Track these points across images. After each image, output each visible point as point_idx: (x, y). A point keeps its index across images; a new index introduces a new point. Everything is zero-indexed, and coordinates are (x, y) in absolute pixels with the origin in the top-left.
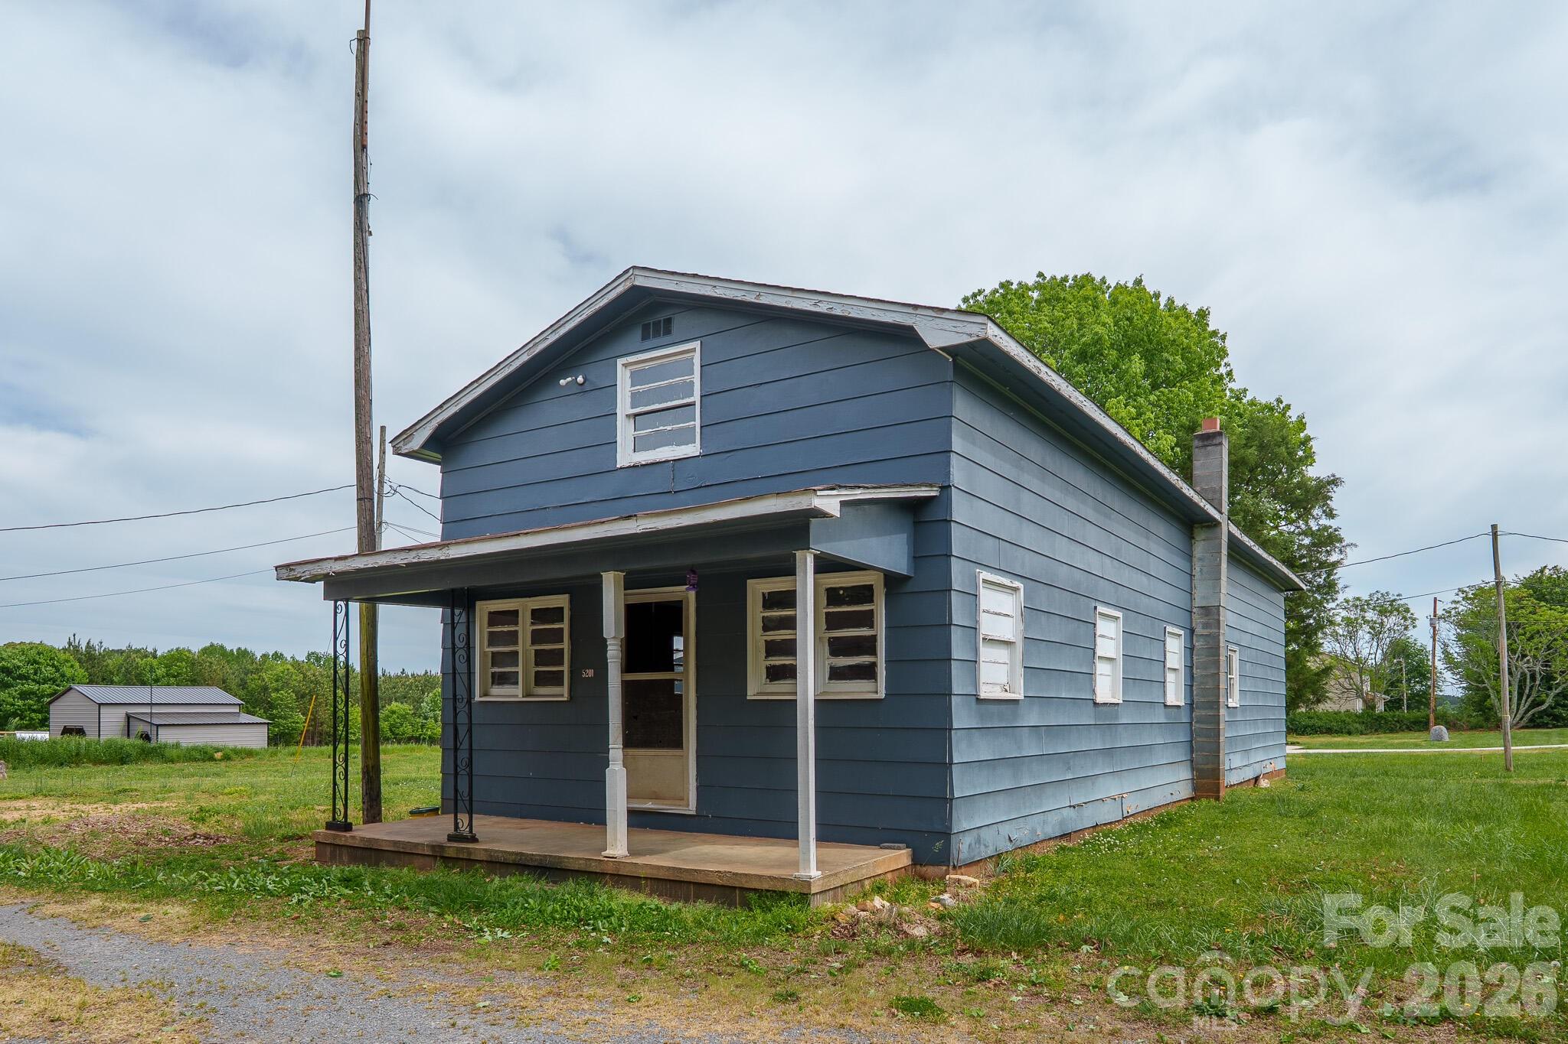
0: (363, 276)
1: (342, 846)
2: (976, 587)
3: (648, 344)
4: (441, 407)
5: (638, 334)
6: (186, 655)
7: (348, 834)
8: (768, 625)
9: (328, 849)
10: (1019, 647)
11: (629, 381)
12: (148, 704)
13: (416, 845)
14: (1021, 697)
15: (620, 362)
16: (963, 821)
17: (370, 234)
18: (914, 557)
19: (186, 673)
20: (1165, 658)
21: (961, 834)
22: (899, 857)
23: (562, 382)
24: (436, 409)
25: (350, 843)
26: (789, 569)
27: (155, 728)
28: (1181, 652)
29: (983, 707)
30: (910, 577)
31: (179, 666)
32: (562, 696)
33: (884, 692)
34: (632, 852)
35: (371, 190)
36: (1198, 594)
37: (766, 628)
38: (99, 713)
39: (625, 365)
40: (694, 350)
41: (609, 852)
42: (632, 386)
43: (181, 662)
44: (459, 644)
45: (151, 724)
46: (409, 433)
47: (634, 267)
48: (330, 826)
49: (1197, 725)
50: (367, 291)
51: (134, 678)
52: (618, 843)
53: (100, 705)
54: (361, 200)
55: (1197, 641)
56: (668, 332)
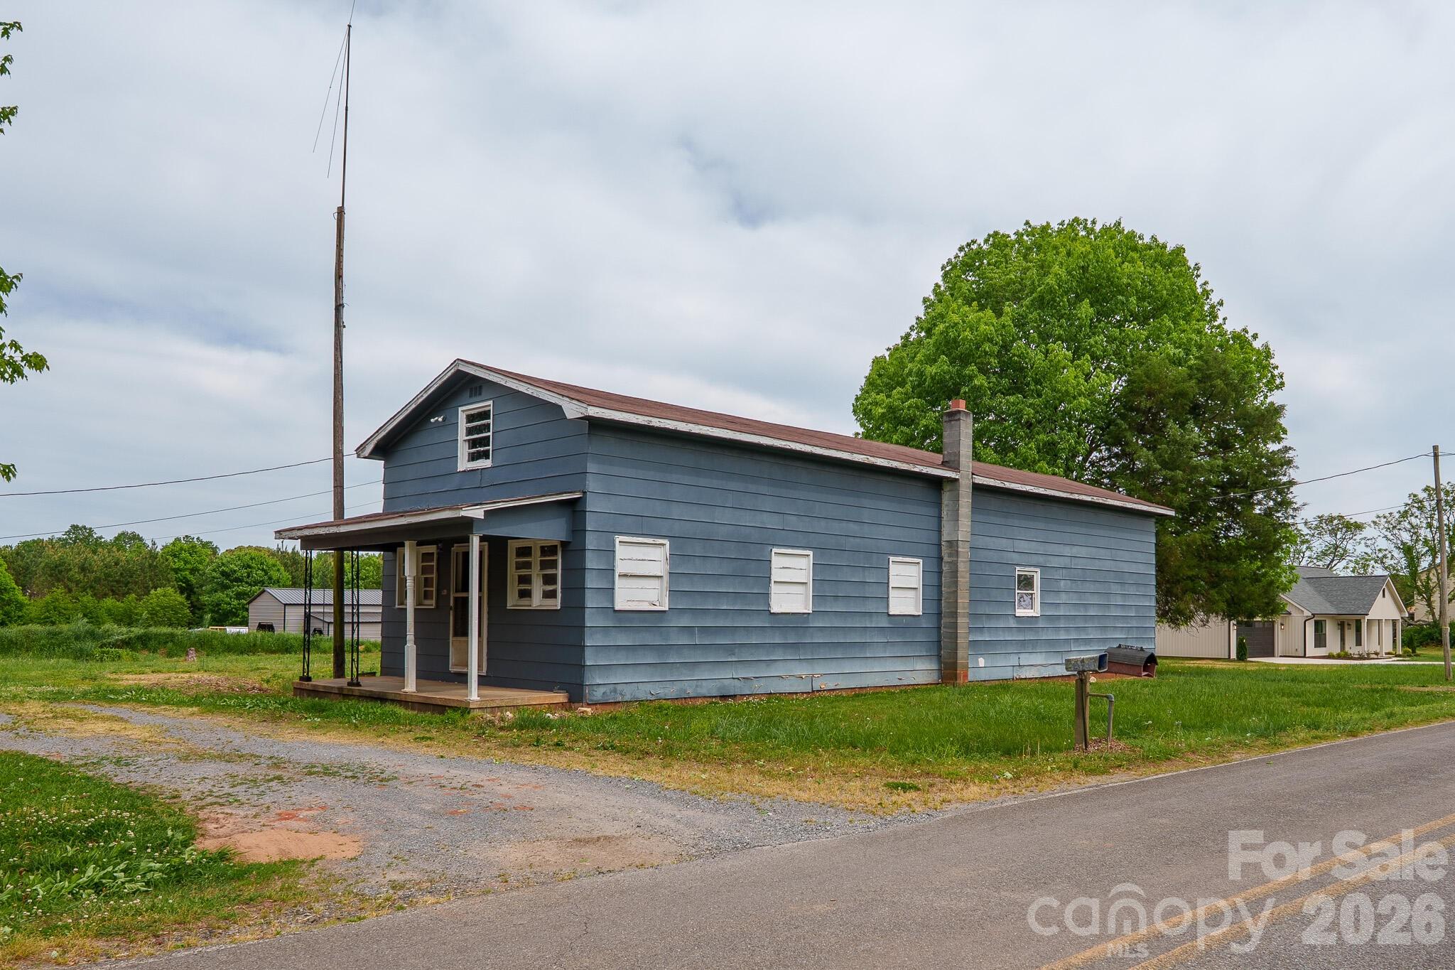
0: (339, 354)
1: (303, 689)
2: (614, 546)
3: (474, 399)
4: (377, 432)
5: (468, 394)
6: (373, 560)
7: (310, 683)
8: (519, 566)
9: (299, 691)
10: (666, 578)
11: (465, 420)
12: (320, 605)
13: (332, 688)
14: (667, 609)
15: (460, 409)
16: (592, 678)
17: (344, 327)
18: (573, 531)
19: (373, 576)
20: (888, 581)
21: (596, 686)
22: (561, 697)
23: (432, 420)
24: (375, 433)
25: (307, 687)
26: (466, 540)
27: (326, 625)
28: (919, 575)
29: (617, 614)
30: (569, 542)
31: (368, 570)
32: (432, 605)
33: (559, 605)
34: (418, 690)
35: (345, 301)
36: (945, 531)
37: (517, 568)
38: (285, 612)
39: (463, 411)
40: (490, 405)
41: (405, 690)
42: (467, 423)
43: (369, 566)
44: (355, 577)
45: (324, 621)
46: (364, 446)
47: (458, 359)
48: (302, 679)
49: (945, 630)
50: (341, 362)
51: (329, 580)
52: (411, 686)
53: (285, 605)
54: (339, 307)
55: (945, 567)
56: (480, 394)
